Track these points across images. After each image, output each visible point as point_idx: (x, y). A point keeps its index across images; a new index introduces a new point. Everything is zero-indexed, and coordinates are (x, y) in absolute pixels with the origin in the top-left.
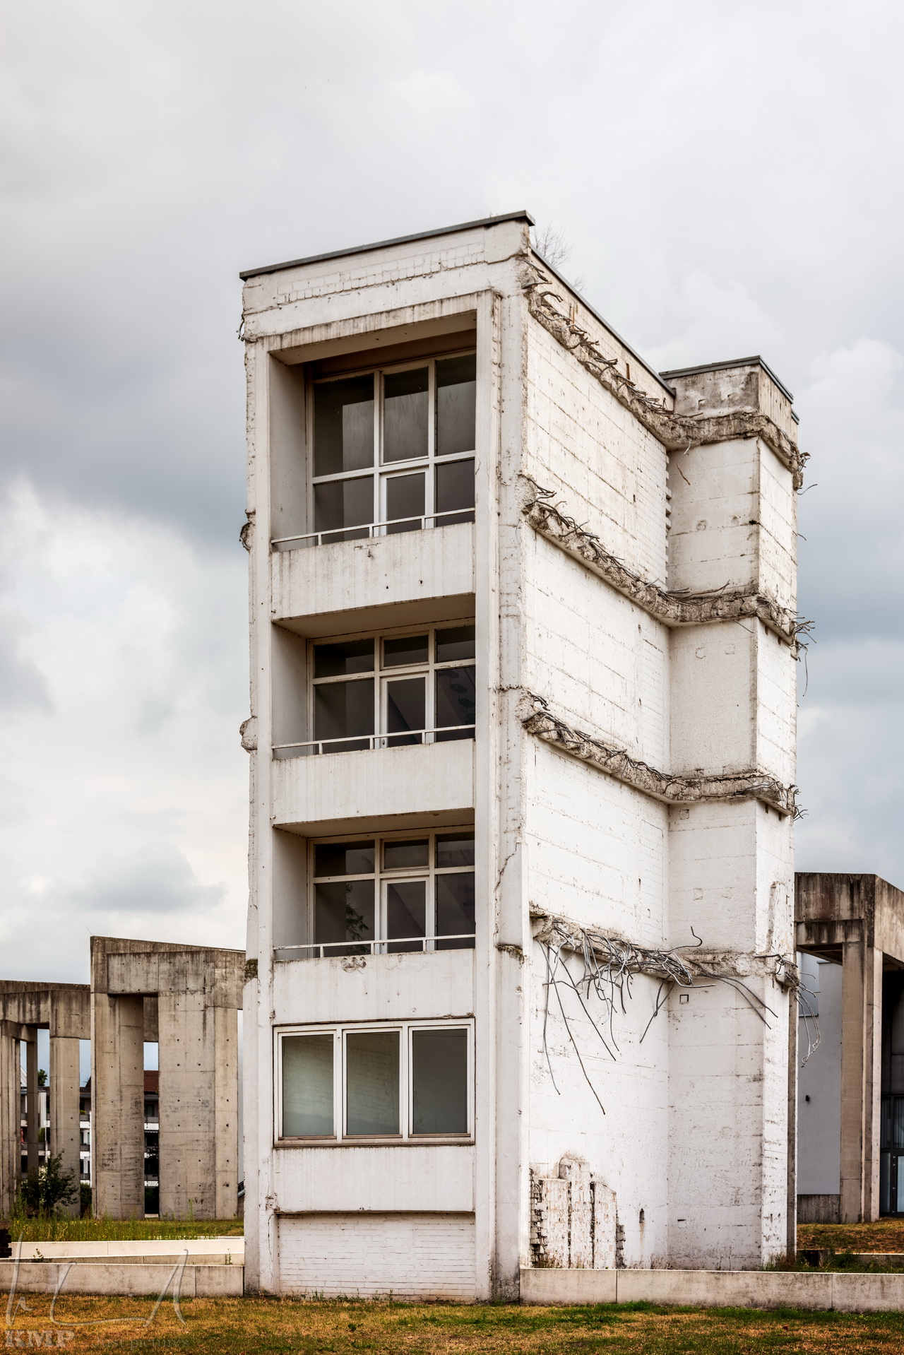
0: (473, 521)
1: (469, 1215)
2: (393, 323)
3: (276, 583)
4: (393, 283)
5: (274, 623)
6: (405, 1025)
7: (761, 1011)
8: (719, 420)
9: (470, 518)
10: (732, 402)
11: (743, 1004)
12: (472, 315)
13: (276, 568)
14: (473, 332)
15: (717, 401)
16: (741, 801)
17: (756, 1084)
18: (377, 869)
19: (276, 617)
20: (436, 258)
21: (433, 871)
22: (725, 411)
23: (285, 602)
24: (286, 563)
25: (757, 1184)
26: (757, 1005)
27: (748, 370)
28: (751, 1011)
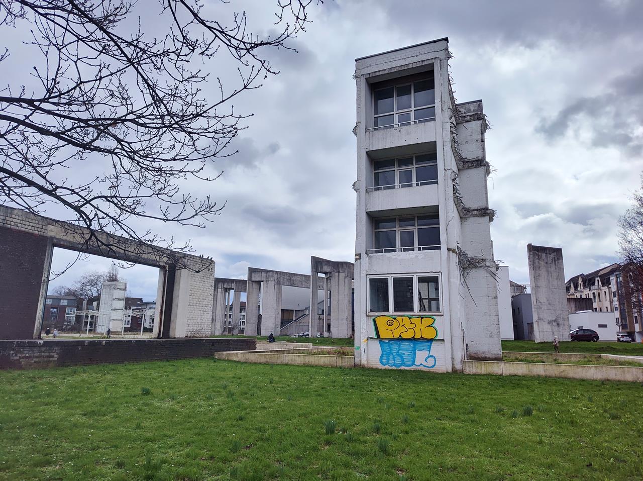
0: (435, 121)
1: (443, 340)
2: (406, 68)
3: (367, 141)
4: (404, 59)
5: (367, 153)
6: (415, 275)
7: (495, 277)
8: (471, 116)
9: (434, 119)
10: (474, 111)
11: (489, 275)
12: (433, 65)
13: (367, 137)
14: (433, 71)
15: (469, 111)
16: (484, 216)
17: (495, 299)
18: (397, 227)
19: (367, 150)
20: (418, 52)
21: (417, 227)
22: (472, 114)
23: (371, 146)
24: (371, 135)
25: (498, 331)
26: (493, 275)
27: (478, 103)
28: (491, 277)
